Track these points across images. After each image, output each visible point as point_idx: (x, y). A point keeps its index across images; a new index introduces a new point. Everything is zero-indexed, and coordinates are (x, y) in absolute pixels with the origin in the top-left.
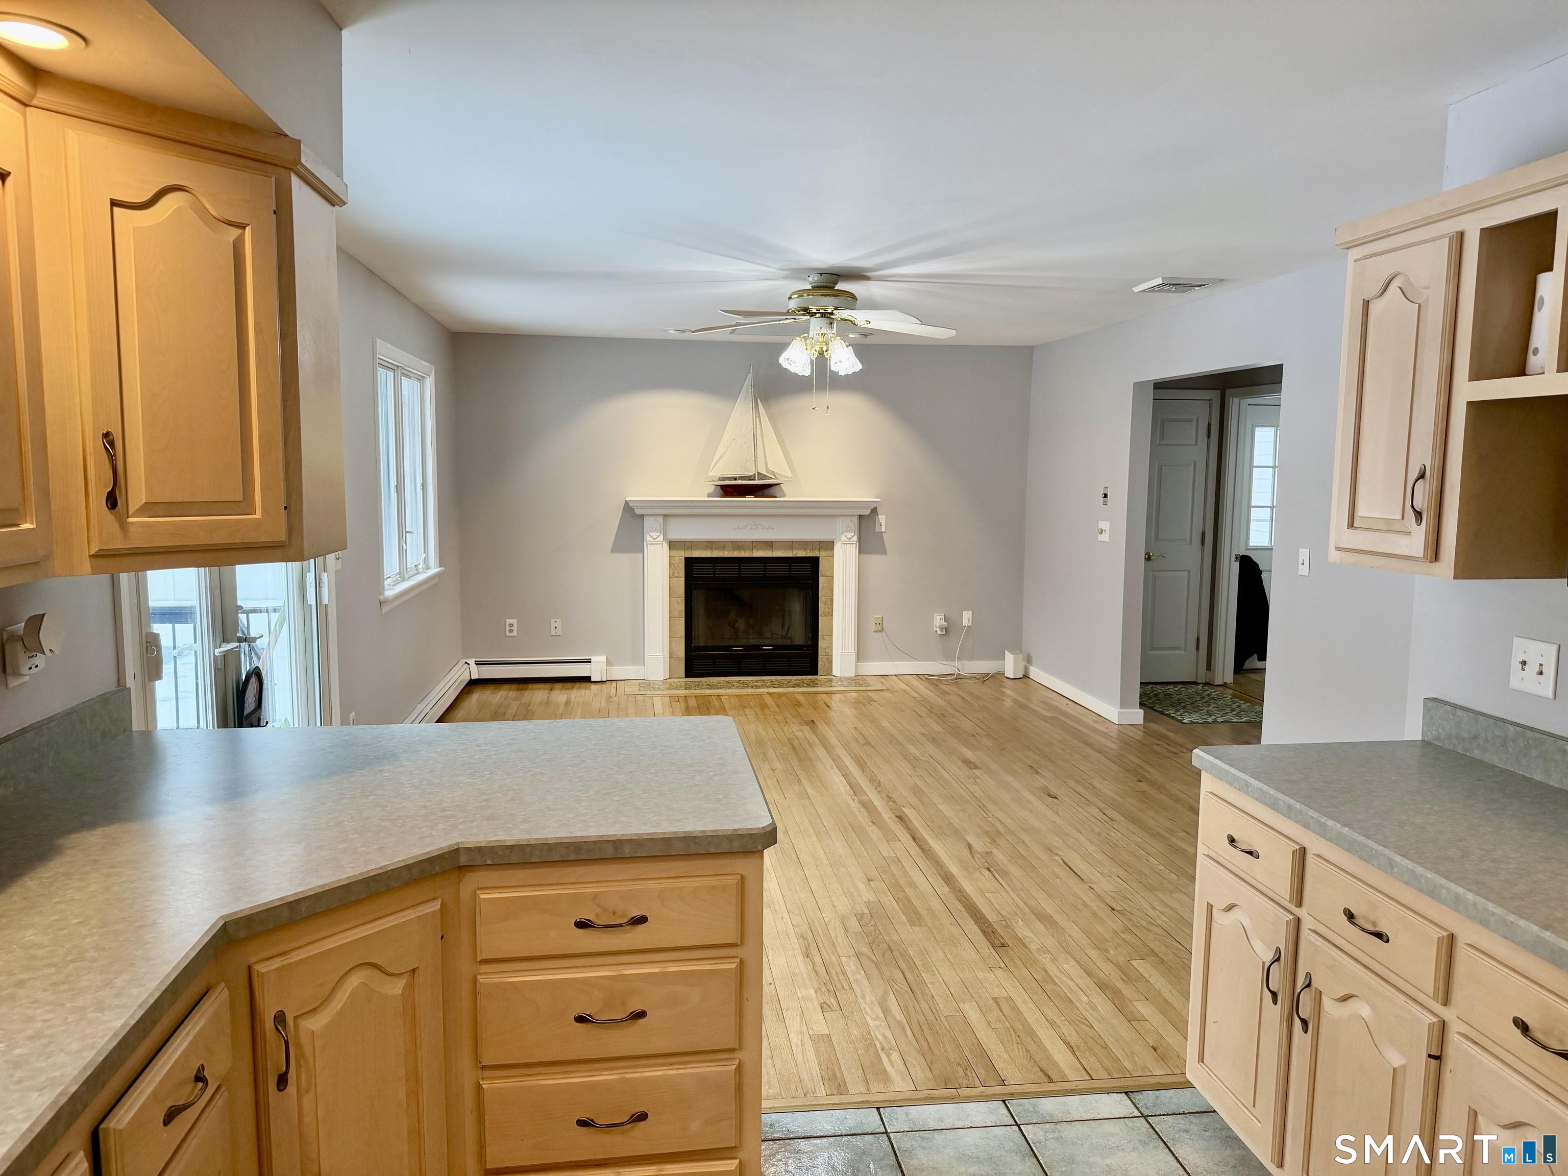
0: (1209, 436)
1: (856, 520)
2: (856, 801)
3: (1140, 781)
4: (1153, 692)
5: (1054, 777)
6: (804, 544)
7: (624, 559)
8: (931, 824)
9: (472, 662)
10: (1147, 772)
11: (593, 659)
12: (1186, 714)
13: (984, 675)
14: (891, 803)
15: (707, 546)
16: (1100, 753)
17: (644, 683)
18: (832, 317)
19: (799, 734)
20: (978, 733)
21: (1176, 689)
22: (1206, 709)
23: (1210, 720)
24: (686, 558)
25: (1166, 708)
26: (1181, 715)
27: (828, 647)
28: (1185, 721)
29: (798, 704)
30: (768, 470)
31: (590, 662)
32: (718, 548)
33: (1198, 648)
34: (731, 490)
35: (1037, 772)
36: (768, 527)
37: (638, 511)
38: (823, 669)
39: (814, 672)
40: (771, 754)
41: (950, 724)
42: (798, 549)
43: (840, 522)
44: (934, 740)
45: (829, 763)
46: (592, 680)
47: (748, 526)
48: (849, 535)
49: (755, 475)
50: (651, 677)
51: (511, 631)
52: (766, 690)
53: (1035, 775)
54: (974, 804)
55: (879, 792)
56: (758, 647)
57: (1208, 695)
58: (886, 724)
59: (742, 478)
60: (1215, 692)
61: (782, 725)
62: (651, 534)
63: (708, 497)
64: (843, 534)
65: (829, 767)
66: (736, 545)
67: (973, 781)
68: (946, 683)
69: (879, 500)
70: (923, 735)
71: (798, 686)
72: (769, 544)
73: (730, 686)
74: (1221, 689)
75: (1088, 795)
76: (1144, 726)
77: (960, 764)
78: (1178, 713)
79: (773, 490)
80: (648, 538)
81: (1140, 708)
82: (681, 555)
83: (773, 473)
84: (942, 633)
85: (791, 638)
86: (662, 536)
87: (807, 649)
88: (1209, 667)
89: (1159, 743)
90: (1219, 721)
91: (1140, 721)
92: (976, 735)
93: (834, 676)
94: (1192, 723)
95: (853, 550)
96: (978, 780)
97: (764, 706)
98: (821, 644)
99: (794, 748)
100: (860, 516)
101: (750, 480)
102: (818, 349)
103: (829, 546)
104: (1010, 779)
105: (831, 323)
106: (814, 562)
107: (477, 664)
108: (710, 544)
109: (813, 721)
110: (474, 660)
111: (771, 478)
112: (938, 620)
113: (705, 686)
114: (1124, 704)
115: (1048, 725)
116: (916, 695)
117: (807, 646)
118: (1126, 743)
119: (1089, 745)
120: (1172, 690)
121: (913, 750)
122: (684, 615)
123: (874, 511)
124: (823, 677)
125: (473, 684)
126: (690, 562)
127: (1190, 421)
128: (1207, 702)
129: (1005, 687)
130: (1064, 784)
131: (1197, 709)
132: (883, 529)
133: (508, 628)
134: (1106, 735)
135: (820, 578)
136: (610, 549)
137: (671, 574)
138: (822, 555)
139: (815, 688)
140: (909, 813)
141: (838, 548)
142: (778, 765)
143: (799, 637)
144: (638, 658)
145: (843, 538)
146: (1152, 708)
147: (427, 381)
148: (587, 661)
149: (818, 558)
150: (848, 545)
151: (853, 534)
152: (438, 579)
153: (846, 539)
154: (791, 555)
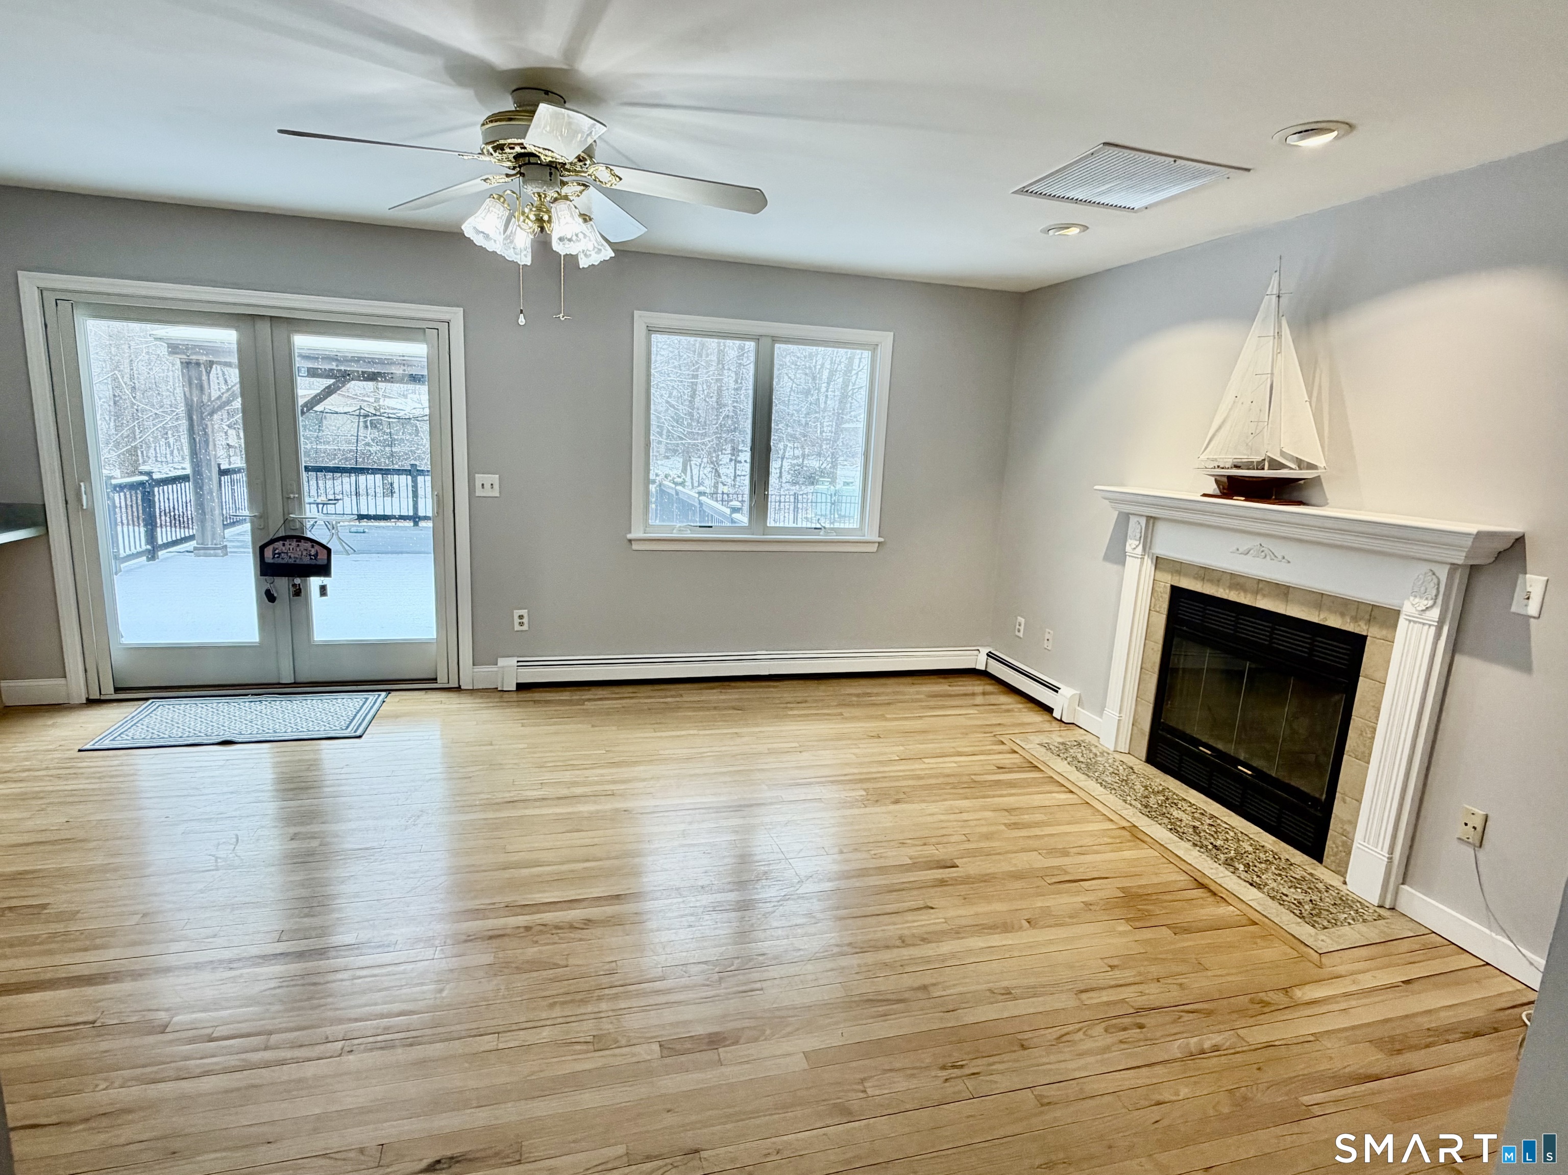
1: (1442, 573)
6: (1343, 605)
7: (1113, 572)
9: (984, 651)
11: (1063, 688)
24: (1172, 587)
27: (1350, 822)
30: (1283, 454)
31: (1057, 692)
32: (1211, 581)
36: (1281, 558)
37: (1115, 507)
38: (1332, 858)
39: (1317, 852)
42: (1330, 610)
46: (1054, 713)
47: (1252, 552)
48: (1427, 602)
49: (1264, 460)
51: (1018, 630)
56: (1235, 763)
62: (1132, 541)
63: (1205, 495)
64: (1408, 599)
66: (1236, 581)
72: (1284, 591)
79: (1302, 492)
80: (1129, 548)
82: (1168, 580)
83: (1296, 459)
86: (1142, 547)
87: (1314, 807)
95: (1425, 638)
98: (1338, 809)
101: (1258, 470)
103: (1390, 618)
106: (1359, 642)
107: (986, 654)
108: (1206, 572)
110: (987, 650)
111: (1288, 468)
117: (1315, 801)
123: (1515, 553)
126: (1177, 593)
132: (1533, 610)
133: (1017, 627)
135: (1361, 678)
136: (1102, 556)
137: (1152, 606)
138: (1373, 633)
141: (1402, 626)
145: (1411, 607)
147: (879, 348)
148: (1055, 690)
149: (1365, 638)
150: (1417, 625)
151: (1430, 603)
152: (874, 548)
153: (1413, 610)
154: (1316, 620)
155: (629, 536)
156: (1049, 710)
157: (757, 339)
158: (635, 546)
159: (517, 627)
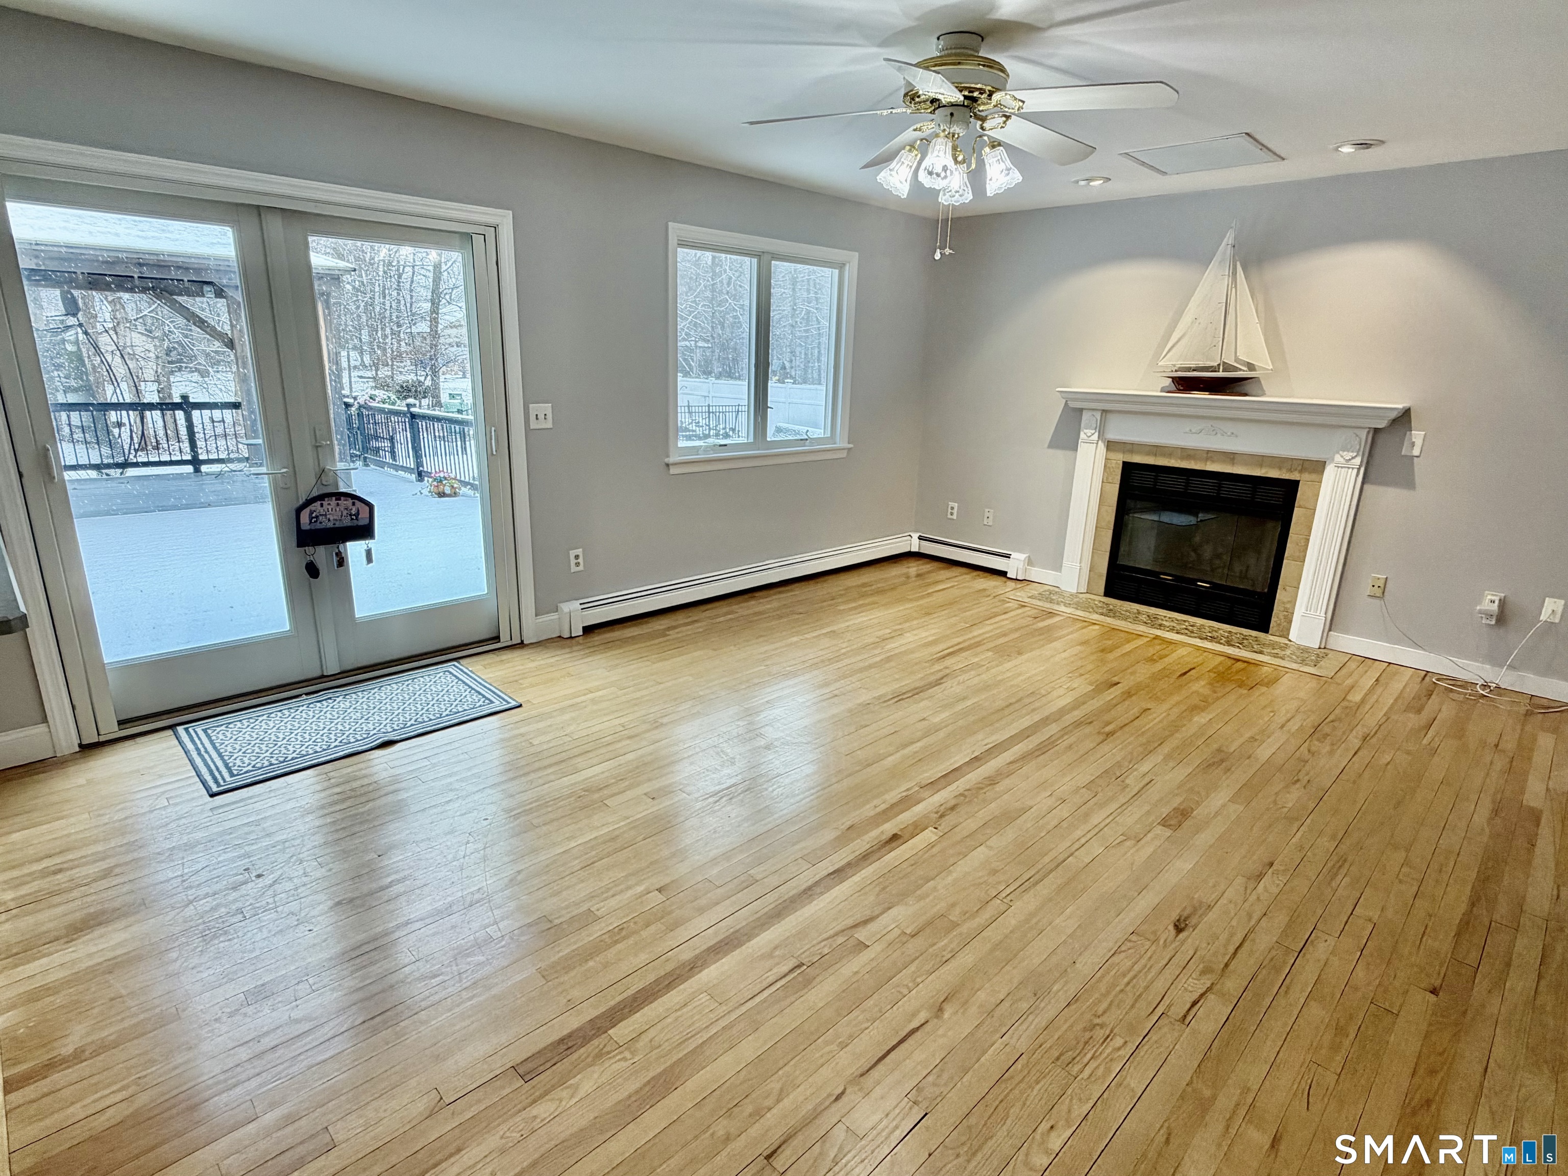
1: (1365, 434)
6: (1279, 462)
7: (1059, 454)
9: (915, 536)
11: (1014, 555)
15: (1149, 450)
17: (1054, 590)
24: (1124, 462)
27: (1290, 602)
30: (1237, 360)
32: (1164, 455)
34: (1185, 384)
36: (1228, 434)
37: (1079, 405)
38: (1275, 627)
39: (1264, 627)
42: (1270, 466)
43: (1341, 437)
46: (1008, 576)
47: (1202, 431)
48: (1348, 455)
49: (1219, 365)
50: (1063, 586)
51: (952, 514)
56: (1194, 582)
59: (1202, 369)
62: (1086, 430)
63: (1162, 391)
64: (1338, 453)
66: (1187, 453)
67: (1118, 841)
69: (1414, 407)
72: (1231, 457)
79: (1247, 387)
80: (1083, 436)
82: (1119, 458)
83: (1247, 364)
84: (1487, 622)
86: (1097, 434)
87: (1259, 599)
93: (1289, 641)
95: (1354, 476)
96: (1130, 843)
98: (1280, 595)
100: (1376, 431)
103: (1318, 467)
106: (1292, 487)
108: (1156, 449)
110: (918, 535)
111: (1240, 370)
117: (1261, 594)
122: (1112, 526)
123: (1403, 423)
126: (1128, 468)
132: (1416, 452)
133: (950, 511)
135: (1296, 509)
136: (1046, 445)
137: (1105, 478)
138: (1304, 478)
141: (1330, 471)
143: (1253, 582)
144: (1055, 563)
145: (1338, 458)
147: (847, 267)
148: (1008, 556)
149: (1298, 482)
150: (1343, 470)
151: (1355, 454)
152: (844, 454)
153: (1342, 460)
154: (1258, 474)
155: (666, 460)
156: (1003, 574)
157: (759, 255)
158: (673, 470)
159: (574, 569)
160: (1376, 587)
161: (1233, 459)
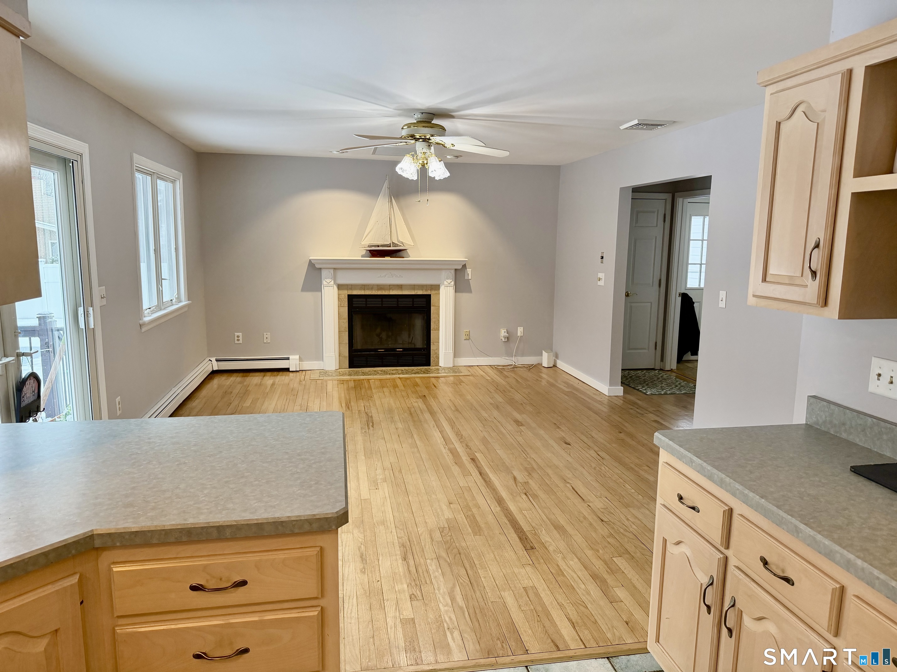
0: (664, 221)
1: (453, 272)
2: (447, 449)
3: (621, 433)
4: (629, 375)
5: (568, 430)
6: (421, 287)
7: (309, 296)
8: (491, 464)
9: (213, 359)
10: (625, 426)
11: (291, 357)
12: (648, 389)
13: (530, 365)
14: (468, 450)
15: (361, 287)
16: (597, 414)
17: (323, 372)
18: (430, 141)
19: (415, 404)
20: (525, 402)
21: (643, 373)
22: (661, 385)
23: (663, 393)
24: (348, 295)
25: (636, 385)
26: (645, 390)
27: (437, 349)
28: (648, 393)
29: (416, 385)
30: (398, 241)
31: (289, 359)
32: (368, 289)
33: (656, 349)
34: (376, 253)
35: (558, 427)
36: (399, 276)
37: (317, 266)
38: (433, 363)
39: (428, 364)
40: (396, 418)
41: (507, 396)
42: (418, 289)
43: (444, 274)
44: (497, 408)
45: (432, 423)
46: (290, 370)
47: (387, 276)
48: (449, 281)
49: (390, 244)
50: (327, 368)
51: (238, 340)
52: (398, 376)
53: (558, 430)
54: (520, 449)
55: (461, 442)
56: (394, 350)
57: (662, 377)
58: (469, 397)
59: (382, 246)
60: (666, 375)
61: (406, 398)
62: (326, 280)
63: (362, 257)
64: (445, 280)
65: (431, 426)
66: (380, 287)
67: (520, 434)
68: (507, 370)
69: (467, 260)
70: (491, 404)
71: (418, 373)
72: (400, 287)
73: (376, 373)
74: (669, 373)
75: (590, 444)
76: (624, 397)
77: (512, 423)
78: (644, 389)
79: (401, 253)
80: (324, 283)
81: (621, 386)
82: (345, 293)
83: (402, 243)
84: (505, 340)
85: (414, 344)
86: (333, 281)
87: (424, 351)
88: (662, 359)
89: (632, 407)
90: (668, 393)
91: (621, 394)
92: (523, 404)
93: (440, 367)
94: (652, 394)
95: (451, 290)
96: (522, 433)
97: (395, 386)
98: (432, 347)
99: (411, 414)
100: (456, 270)
101: (388, 247)
102: (421, 162)
103: (437, 287)
104: (542, 432)
105: (429, 146)
106: (428, 297)
107: (217, 361)
108: (364, 287)
109: (425, 396)
110: (215, 358)
111: (401, 246)
112: (503, 333)
113: (361, 374)
114: (611, 384)
115: (566, 397)
116: (489, 378)
117: (424, 349)
118: (612, 408)
119: (590, 409)
120: (640, 374)
121: (484, 414)
122: (347, 330)
123: (464, 266)
124: (434, 367)
125: (214, 373)
126: (351, 298)
127: (654, 212)
128: (661, 381)
129: (542, 373)
130: (575, 435)
131: (654, 386)
132: (470, 278)
133: (236, 338)
134: (601, 403)
135: (432, 307)
136: (300, 290)
137: (339, 305)
138: (432, 293)
139: (428, 374)
140: (478, 455)
141: (442, 289)
142: (400, 425)
143: (419, 344)
144: (320, 357)
145: (445, 283)
146: (628, 385)
148: (287, 359)
149: (430, 295)
150: (448, 287)
151: (451, 280)
152: (186, 309)
153: (447, 283)
154: (413, 293)
155: (141, 322)
156: (287, 370)
157: (151, 175)
158: (144, 329)
160: (467, 335)
161: (402, 288)
